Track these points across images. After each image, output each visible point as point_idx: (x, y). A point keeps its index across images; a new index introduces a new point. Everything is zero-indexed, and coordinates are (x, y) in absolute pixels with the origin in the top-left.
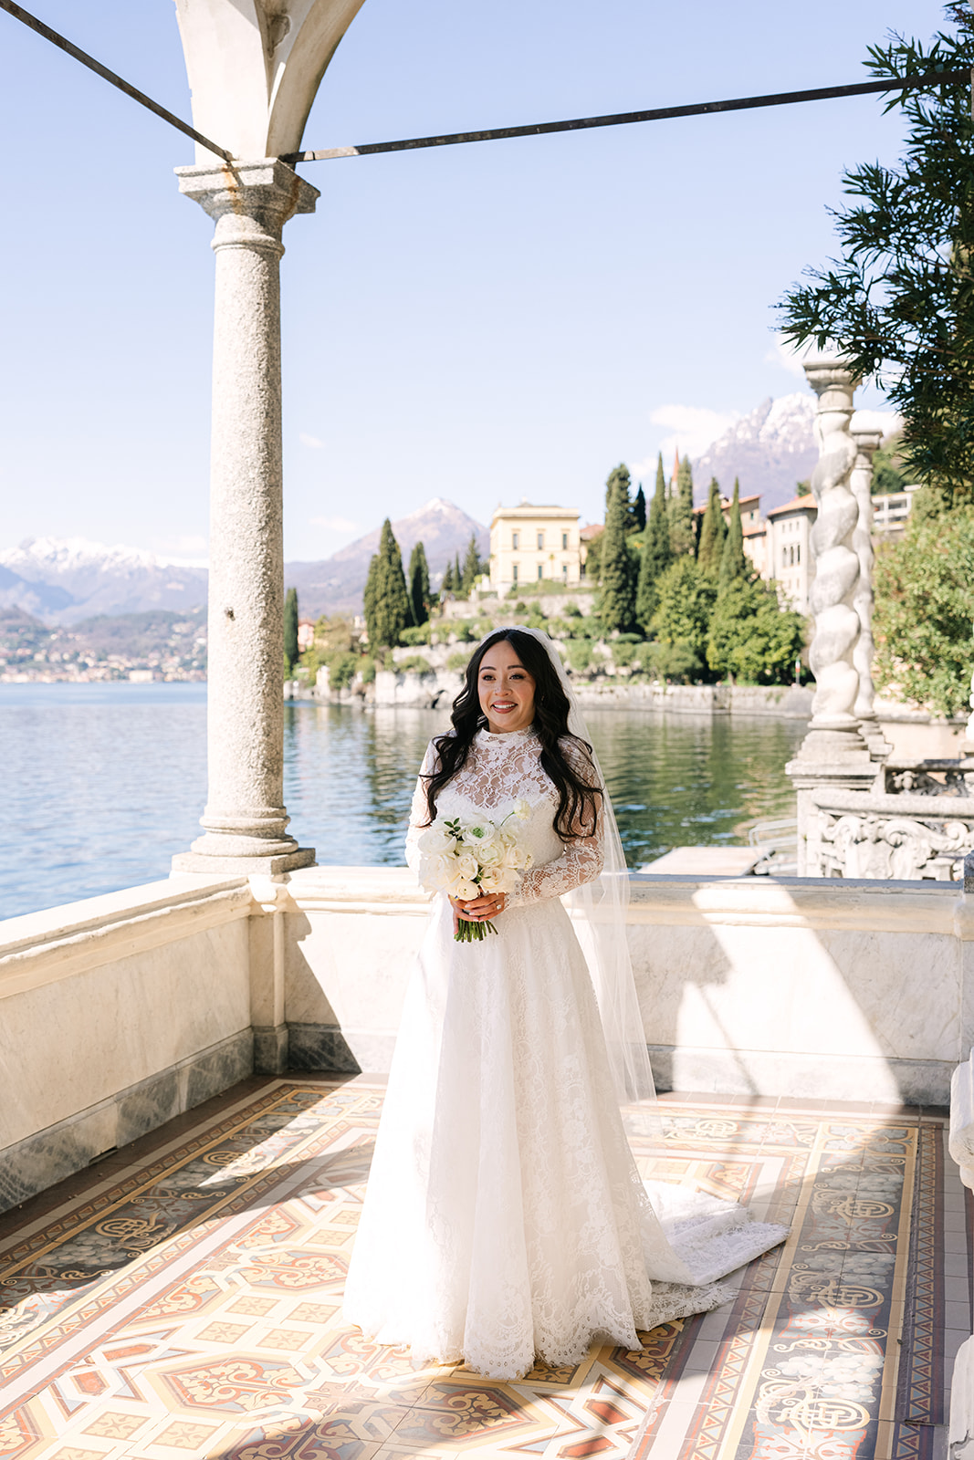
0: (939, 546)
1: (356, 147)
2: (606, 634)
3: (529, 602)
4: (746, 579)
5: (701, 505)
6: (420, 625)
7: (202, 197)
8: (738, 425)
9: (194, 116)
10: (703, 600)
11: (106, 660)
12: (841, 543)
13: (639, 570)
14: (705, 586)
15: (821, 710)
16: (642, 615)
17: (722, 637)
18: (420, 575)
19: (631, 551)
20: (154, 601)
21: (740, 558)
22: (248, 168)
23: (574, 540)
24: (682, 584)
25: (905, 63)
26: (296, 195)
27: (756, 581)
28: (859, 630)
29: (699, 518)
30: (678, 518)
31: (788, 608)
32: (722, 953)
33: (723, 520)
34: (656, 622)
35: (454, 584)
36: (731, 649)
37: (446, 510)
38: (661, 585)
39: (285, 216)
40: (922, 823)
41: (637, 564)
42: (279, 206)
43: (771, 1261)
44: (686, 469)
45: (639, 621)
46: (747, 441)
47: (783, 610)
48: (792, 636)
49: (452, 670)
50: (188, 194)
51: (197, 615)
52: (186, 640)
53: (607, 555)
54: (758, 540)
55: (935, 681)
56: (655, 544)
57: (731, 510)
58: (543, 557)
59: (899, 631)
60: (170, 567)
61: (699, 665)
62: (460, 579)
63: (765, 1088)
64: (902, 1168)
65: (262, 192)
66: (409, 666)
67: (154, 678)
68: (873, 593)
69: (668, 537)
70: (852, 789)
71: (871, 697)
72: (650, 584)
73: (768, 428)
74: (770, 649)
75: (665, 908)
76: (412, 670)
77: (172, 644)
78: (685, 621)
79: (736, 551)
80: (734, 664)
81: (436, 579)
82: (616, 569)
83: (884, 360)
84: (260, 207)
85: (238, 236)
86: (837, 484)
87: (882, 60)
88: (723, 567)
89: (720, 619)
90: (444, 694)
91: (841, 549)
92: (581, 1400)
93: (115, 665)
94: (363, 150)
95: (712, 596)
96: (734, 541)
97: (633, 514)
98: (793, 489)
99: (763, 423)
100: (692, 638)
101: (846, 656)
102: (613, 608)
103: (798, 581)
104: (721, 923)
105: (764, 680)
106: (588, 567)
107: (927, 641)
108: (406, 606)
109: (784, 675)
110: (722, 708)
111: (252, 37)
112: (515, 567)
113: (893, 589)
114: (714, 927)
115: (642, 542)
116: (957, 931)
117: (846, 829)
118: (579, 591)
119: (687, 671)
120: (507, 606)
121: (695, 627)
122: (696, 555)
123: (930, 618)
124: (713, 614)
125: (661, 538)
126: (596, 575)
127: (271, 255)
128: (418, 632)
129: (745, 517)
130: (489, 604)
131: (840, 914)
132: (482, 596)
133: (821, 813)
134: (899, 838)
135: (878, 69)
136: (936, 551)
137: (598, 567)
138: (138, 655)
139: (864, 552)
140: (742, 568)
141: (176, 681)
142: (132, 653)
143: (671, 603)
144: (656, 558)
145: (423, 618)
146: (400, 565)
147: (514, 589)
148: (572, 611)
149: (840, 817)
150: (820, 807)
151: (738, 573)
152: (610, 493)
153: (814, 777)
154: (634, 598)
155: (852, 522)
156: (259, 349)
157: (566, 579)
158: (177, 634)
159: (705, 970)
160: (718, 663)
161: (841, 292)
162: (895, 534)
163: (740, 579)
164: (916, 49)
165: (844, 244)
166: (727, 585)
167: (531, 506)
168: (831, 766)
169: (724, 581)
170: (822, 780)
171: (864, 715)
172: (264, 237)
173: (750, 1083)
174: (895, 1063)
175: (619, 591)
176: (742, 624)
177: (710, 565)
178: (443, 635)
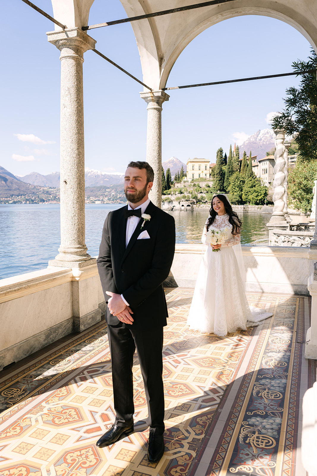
0: (304, 170)
1: (179, 87)
2: (216, 192)
3: (196, 183)
4: (253, 177)
5: (241, 158)
6: (169, 190)
7: (145, 98)
8: (251, 137)
9: (143, 81)
10: (241, 183)
11: (90, 198)
12: (281, 171)
13: (225, 175)
14: (242, 179)
15: (275, 211)
16: (226, 187)
17: (246, 193)
18: (169, 176)
19: (223, 170)
20: (101, 183)
21: (251, 172)
22: (156, 92)
23: (208, 168)
24: (236, 179)
25: (301, 66)
26: (165, 97)
27: (255, 178)
28: (285, 192)
29: (241, 161)
30: (235, 162)
31: (263, 185)
32: (257, 262)
33: (247, 162)
34: (229, 188)
35: (177, 179)
36: (248, 196)
37: (175, 160)
38: (230, 179)
39: (163, 102)
40: (300, 238)
41: (224, 174)
42: (162, 100)
43: (269, 319)
44: (238, 149)
45: (225, 188)
46: (253, 141)
47: (262, 185)
48: (264, 192)
49: (177, 201)
50: (142, 98)
51: (112, 187)
52: (109, 193)
53: (217, 171)
54: (256, 167)
55: (302, 204)
56: (229, 169)
57: (249, 160)
58: (200, 172)
59: (293, 192)
60: (105, 174)
61: (240, 200)
62: (179, 178)
63: (265, 290)
64: (296, 305)
65: (159, 97)
66: (166, 200)
67: (101, 203)
68: (288, 183)
69: (233, 167)
70: (282, 230)
71: (287, 208)
72: (228, 179)
73: (259, 138)
74: (259, 196)
75: (245, 252)
76: (167, 201)
77: (106, 194)
78: (237, 188)
79: (250, 170)
80: (249, 199)
81: (173, 177)
82: (219, 175)
83: (294, 132)
84: (158, 100)
85: (153, 107)
86: (280, 157)
87: (296, 65)
88: (247, 174)
89: (246, 188)
90: (175, 207)
91: (281, 172)
92: (235, 338)
93: (92, 199)
94: (180, 87)
95: (244, 182)
96: (250, 168)
97: (223, 161)
98: (265, 154)
99: (258, 137)
100: (238, 193)
101: (281, 198)
102: (218, 185)
103: (266, 178)
104: (257, 255)
105: (257, 204)
106: (212, 174)
107: (301, 194)
108: (165, 185)
109: (262, 202)
110: (246, 211)
111: (157, 63)
112: (193, 174)
113: (292, 181)
114: (255, 256)
115: (226, 168)
116: (308, 257)
117: (281, 239)
118: (209, 181)
119: (237, 201)
120: (191, 184)
121: (239, 190)
122: (240, 171)
123: (301, 188)
124: (244, 186)
125: (231, 167)
126: (214, 177)
127: (159, 110)
128: (168, 191)
129: (253, 161)
130: (186, 184)
131: (283, 254)
132: (185, 182)
133: (275, 235)
134: (294, 241)
135: (295, 67)
136: (304, 172)
137: (214, 174)
138: (97, 197)
139: (286, 172)
140: (252, 174)
141: (107, 203)
142: (96, 197)
143: (233, 184)
144: (229, 172)
145: (169, 188)
146: (164, 174)
147: (193, 180)
148: (208, 186)
149: (280, 236)
150: (275, 234)
151: (251, 176)
152: (218, 155)
153: (273, 227)
154: (223, 182)
155: (284, 166)
156: (157, 132)
157: (206, 178)
158: (107, 191)
159: (253, 265)
160: (245, 199)
161: (286, 117)
162: (292, 166)
163: (251, 177)
164: (304, 63)
165: (286, 106)
166: (248, 179)
167: (197, 159)
168: (277, 224)
169: (247, 178)
170: (275, 228)
171: (285, 212)
172: (158, 107)
173: (262, 289)
174: (294, 285)
175: (219, 181)
176: (252, 189)
177: (243, 174)
178: (175, 192)
